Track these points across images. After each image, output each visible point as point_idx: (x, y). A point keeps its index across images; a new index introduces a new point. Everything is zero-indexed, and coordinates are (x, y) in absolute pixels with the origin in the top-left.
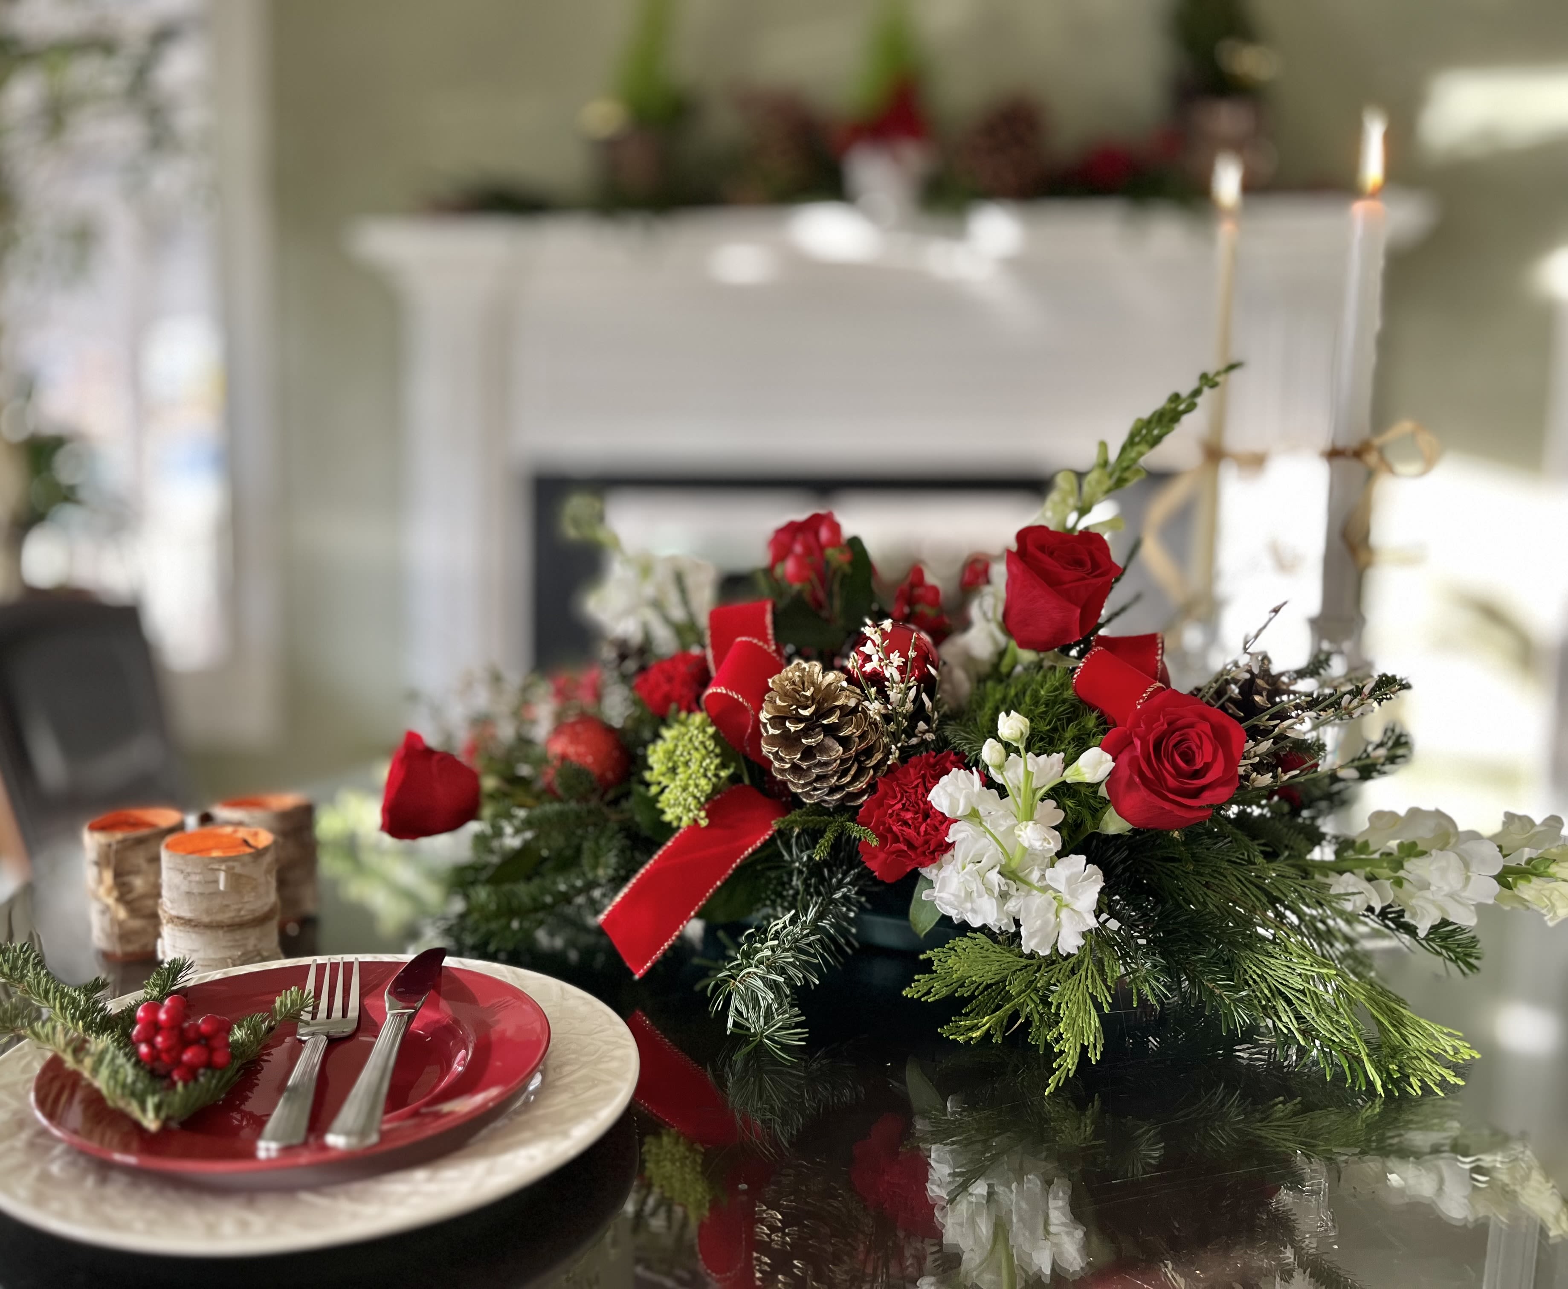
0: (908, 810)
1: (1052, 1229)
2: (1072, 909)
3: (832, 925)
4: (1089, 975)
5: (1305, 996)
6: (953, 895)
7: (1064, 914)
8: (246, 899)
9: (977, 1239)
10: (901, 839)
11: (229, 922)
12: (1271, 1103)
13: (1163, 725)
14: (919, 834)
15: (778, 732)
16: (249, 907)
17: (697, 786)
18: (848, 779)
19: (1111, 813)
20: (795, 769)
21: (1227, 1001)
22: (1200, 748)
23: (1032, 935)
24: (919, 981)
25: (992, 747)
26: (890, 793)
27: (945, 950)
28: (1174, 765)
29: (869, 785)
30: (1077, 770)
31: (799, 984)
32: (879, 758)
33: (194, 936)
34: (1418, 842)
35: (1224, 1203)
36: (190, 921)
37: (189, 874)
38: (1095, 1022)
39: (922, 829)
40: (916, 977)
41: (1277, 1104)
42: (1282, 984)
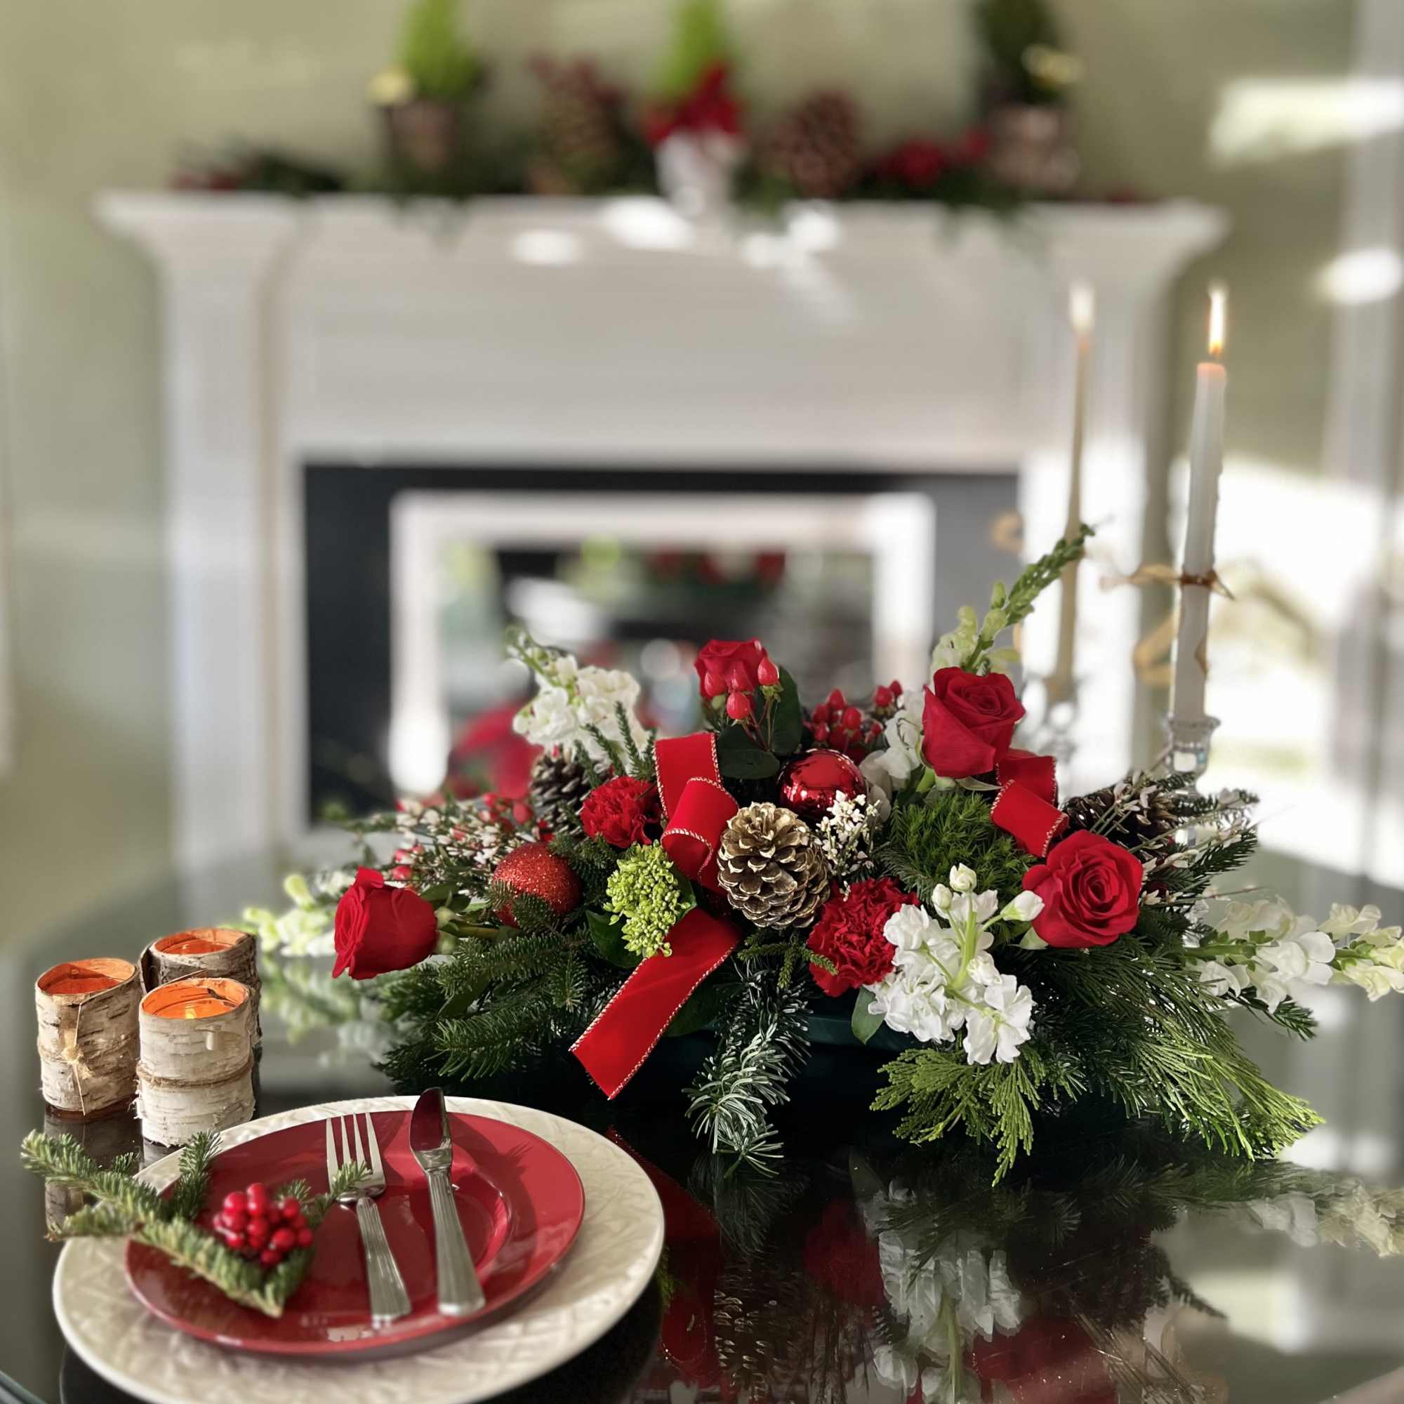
0: (853, 932)
1: (994, 1296)
2: (1008, 1025)
3: (790, 1041)
4: (1019, 1076)
5: (1188, 1077)
6: (903, 1014)
7: (1001, 1029)
8: (230, 1055)
9: (928, 1309)
10: (848, 959)
11: (215, 1079)
12: (1163, 1169)
13: (1078, 865)
14: (863, 953)
15: (740, 871)
16: (234, 1062)
17: (660, 919)
18: (799, 906)
19: (1031, 933)
20: (753, 901)
21: (1129, 1088)
22: (1108, 882)
23: (976, 1051)
24: (880, 1094)
25: (942, 893)
26: (836, 917)
27: (897, 1062)
28: (1089, 899)
29: (817, 910)
30: (1013, 909)
31: (774, 1104)
32: (824, 885)
33: (180, 1095)
34: (1266, 931)
35: (1115, 1248)
36: (176, 1082)
37: (175, 1037)
38: (1027, 1118)
39: (867, 949)
40: (878, 1091)
41: (1167, 1169)
42: (1169, 1068)
